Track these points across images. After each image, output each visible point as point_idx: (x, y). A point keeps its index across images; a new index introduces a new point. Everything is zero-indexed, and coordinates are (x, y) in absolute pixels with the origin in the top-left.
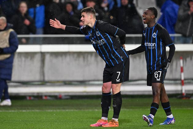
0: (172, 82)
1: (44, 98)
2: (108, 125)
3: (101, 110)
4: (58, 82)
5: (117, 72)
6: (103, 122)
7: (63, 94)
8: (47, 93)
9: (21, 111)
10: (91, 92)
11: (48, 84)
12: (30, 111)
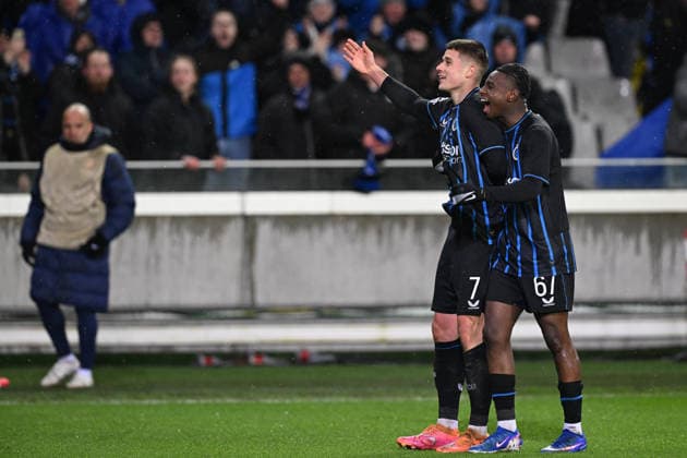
0: (660, 309)
1: (253, 360)
2: (455, 448)
3: (437, 399)
4: (298, 308)
5: (471, 278)
6: (442, 435)
7: (313, 349)
8: (262, 343)
9: (179, 401)
10: (405, 342)
11: (266, 316)
12: (210, 401)
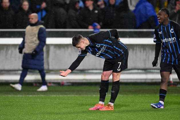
2: (104, 109)
5: (119, 63)
6: (100, 106)
8: (51, 80)
9: (28, 96)
11: (52, 72)
12: (36, 96)
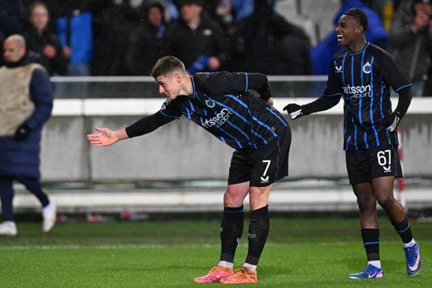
1: (90, 218)
2: (233, 279)
4: (122, 181)
6: (222, 273)
7: (132, 210)
8: (97, 206)
9: (38, 247)
11: (99, 187)
